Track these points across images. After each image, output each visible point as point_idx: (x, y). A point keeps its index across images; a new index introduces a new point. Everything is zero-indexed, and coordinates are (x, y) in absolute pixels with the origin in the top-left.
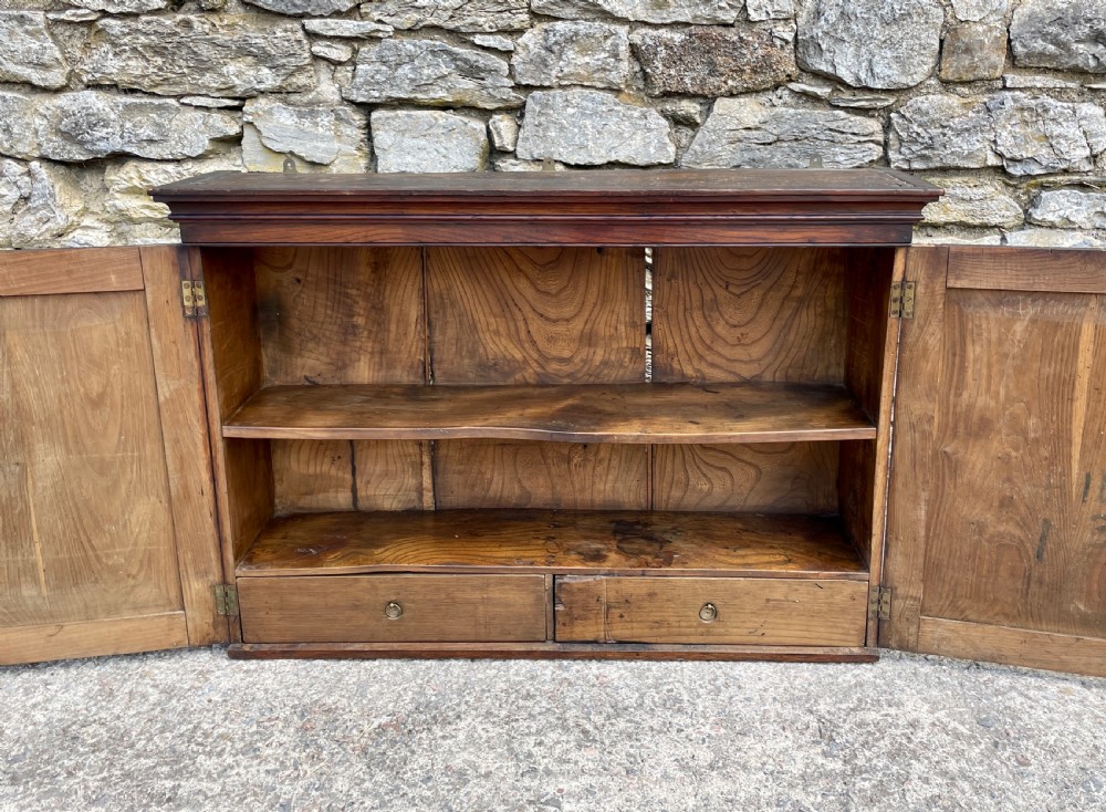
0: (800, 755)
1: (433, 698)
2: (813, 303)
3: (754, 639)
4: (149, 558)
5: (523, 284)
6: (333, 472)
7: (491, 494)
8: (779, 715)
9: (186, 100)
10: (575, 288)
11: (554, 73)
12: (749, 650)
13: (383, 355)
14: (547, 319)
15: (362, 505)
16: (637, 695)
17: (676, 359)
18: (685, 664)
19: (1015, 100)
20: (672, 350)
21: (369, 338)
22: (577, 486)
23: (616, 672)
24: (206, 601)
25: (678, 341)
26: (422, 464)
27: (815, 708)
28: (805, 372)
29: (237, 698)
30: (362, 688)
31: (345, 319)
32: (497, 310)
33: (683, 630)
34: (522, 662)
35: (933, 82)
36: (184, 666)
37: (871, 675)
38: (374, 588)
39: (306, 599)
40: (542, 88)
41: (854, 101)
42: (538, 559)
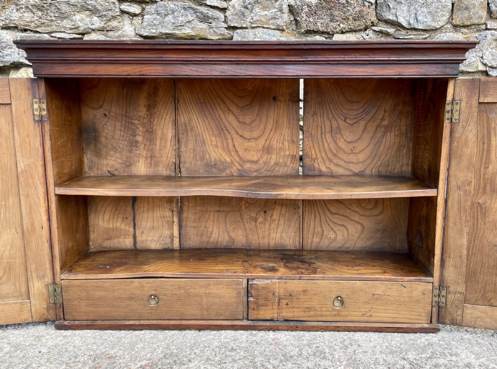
1: (175, 351)
2: (393, 129)
3: (365, 319)
4: (10, 267)
5: (231, 118)
6: (123, 227)
7: (212, 240)
8: (385, 361)
9: (53, 35)
10: (260, 120)
11: (248, 20)
12: (362, 325)
13: (152, 158)
14: (245, 138)
15: (139, 246)
16: (298, 349)
17: (316, 161)
18: (324, 333)
19: (492, 35)
20: (314, 156)
21: (144, 148)
22: (261, 236)
23: (284, 337)
24: (43, 294)
25: (317, 151)
26: (173, 222)
27: (406, 357)
28: (389, 169)
29: (57, 350)
30: (132, 346)
31: (131, 138)
32: (216, 133)
33: (323, 313)
34: (229, 331)
35: (449, 26)
36: (28, 333)
37: (436, 339)
38: (142, 286)
39: (102, 293)
40: (242, 28)
41: (408, 35)
42: (239, 271)
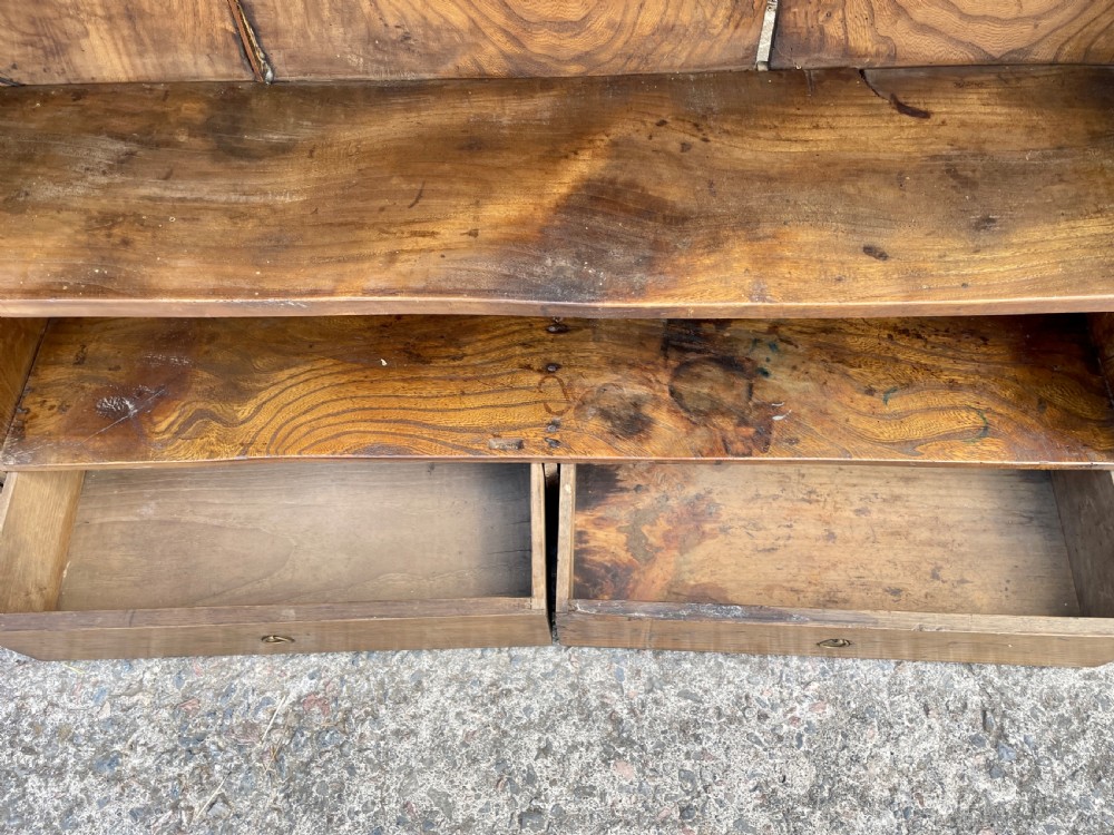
0: (952, 769)
17: (837, 15)
42: (531, 436)
